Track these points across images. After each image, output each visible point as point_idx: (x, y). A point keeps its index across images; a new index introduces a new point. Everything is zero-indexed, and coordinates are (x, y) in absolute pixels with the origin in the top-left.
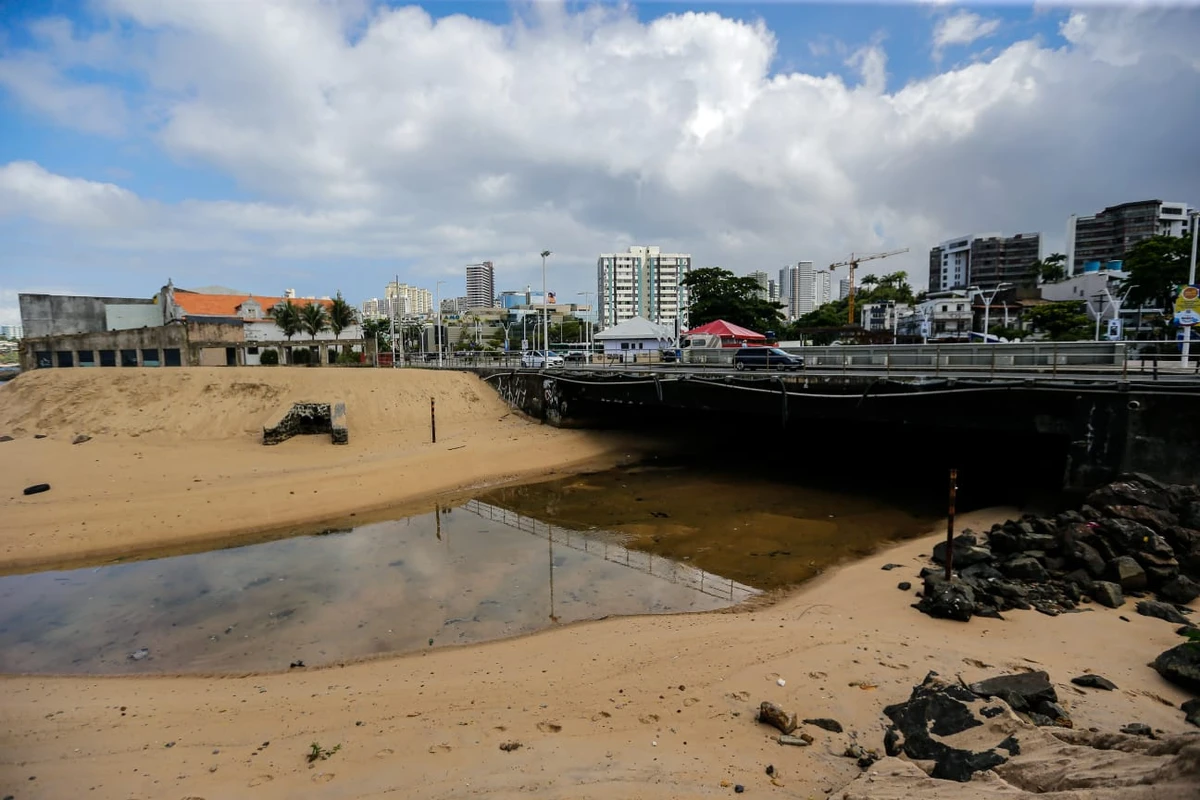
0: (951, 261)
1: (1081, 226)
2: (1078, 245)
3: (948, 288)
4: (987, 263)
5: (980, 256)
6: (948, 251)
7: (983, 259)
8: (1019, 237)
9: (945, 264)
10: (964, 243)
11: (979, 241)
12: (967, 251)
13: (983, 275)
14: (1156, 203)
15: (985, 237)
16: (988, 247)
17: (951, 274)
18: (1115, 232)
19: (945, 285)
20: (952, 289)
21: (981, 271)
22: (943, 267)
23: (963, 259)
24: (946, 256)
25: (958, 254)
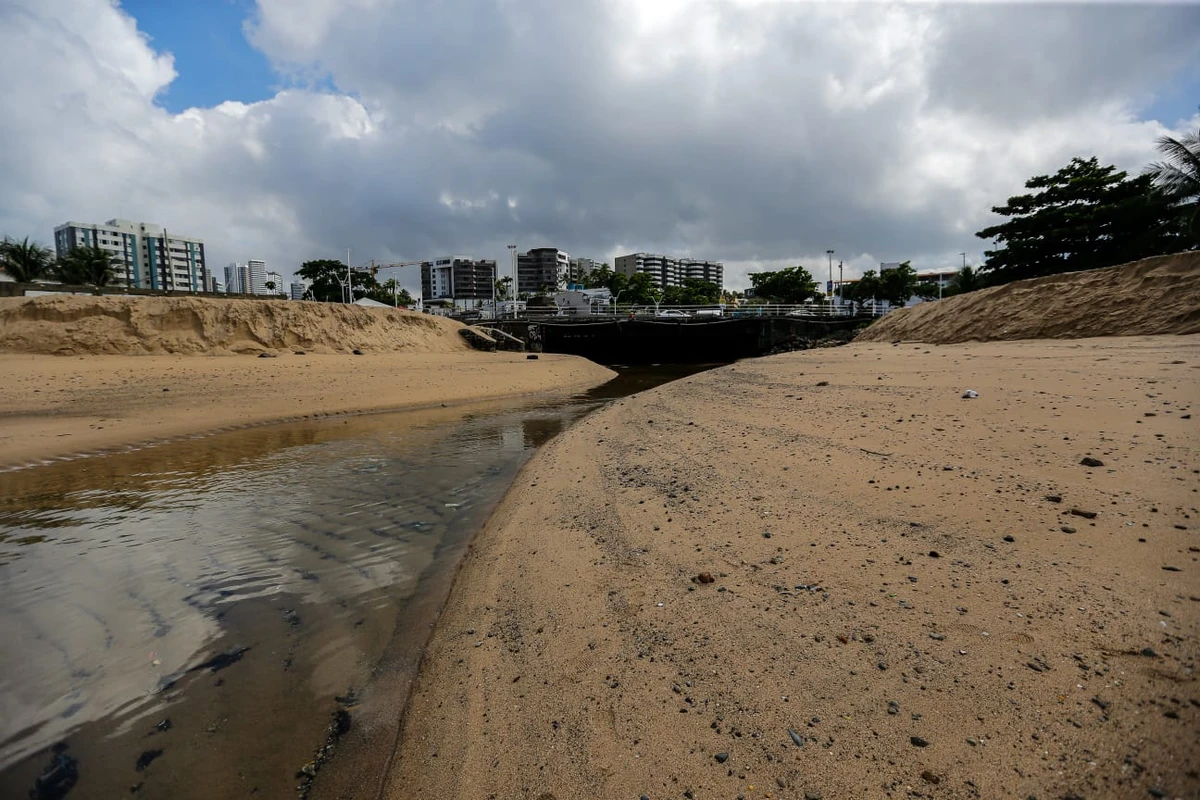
0: (438, 274)
1: (521, 259)
2: (519, 272)
3: (437, 296)
4: (465, 279)
5: (461, 273)
6: (435, 266)
7: (463, 276)
8: (483, 261)
9: (434, 276)
10: (448, 262)
11: (457, 261)
12: (449, 269)
13: (463, 288)
14: (555, 251)
15: (462, 258)
16: (466, 267)
17: (439, 285)
18: (537, 267)
19: (435, 294)
20: (440, 297)
21: (463, 285)
22: (432, 280)
23: (447, 272)
24: (434, 271)
25: (442, 269)
